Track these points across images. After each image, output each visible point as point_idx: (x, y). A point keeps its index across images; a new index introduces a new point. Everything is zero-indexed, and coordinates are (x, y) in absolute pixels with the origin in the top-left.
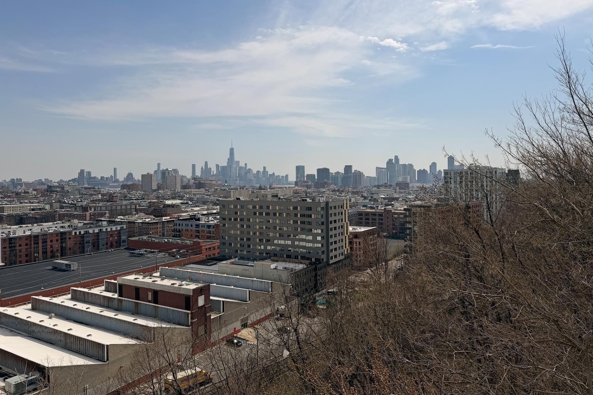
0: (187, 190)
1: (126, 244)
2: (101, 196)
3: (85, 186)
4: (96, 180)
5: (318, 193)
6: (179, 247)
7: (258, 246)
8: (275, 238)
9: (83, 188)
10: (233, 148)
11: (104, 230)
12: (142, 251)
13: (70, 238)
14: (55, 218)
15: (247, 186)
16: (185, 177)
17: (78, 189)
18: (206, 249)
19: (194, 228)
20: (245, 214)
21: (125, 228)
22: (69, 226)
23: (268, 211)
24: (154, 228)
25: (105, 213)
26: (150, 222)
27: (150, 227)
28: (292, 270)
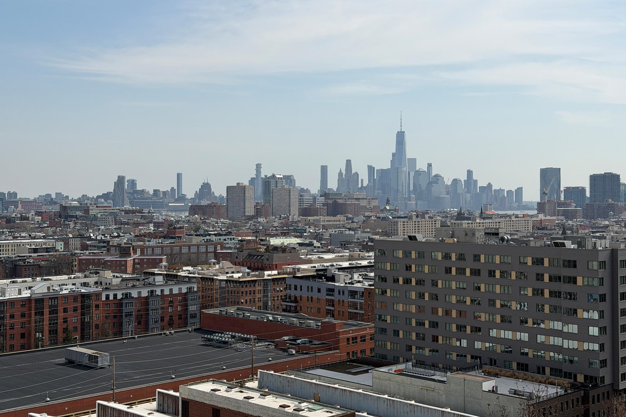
0: (311, 218)
1: (197, 320)
2: (154, 226)
3: (125, 208)
4: (146, 196)
5: (591, 230)
6: (297, 332)
7: (454, 340)
8: (492, 325)
9: (123, 211)
10: (404, 132)
11: (159, 293)
12: (226, 337)
13: (97, 306)
14: (72, 266)
15: (432, 212)
16: (307, 191)
17: (113, 213)
18: (348, 339)
19: (323, 295)
20: (427, 271)
21: (195, 289)
22: (96, 283)
23: (476, 266)
24: (248, 292)
25: (161, 261)
26: (241, 280)
27: (242, 290)
28: (530, 396)
